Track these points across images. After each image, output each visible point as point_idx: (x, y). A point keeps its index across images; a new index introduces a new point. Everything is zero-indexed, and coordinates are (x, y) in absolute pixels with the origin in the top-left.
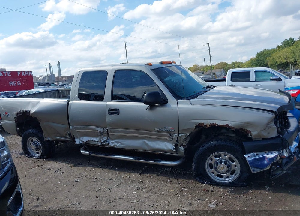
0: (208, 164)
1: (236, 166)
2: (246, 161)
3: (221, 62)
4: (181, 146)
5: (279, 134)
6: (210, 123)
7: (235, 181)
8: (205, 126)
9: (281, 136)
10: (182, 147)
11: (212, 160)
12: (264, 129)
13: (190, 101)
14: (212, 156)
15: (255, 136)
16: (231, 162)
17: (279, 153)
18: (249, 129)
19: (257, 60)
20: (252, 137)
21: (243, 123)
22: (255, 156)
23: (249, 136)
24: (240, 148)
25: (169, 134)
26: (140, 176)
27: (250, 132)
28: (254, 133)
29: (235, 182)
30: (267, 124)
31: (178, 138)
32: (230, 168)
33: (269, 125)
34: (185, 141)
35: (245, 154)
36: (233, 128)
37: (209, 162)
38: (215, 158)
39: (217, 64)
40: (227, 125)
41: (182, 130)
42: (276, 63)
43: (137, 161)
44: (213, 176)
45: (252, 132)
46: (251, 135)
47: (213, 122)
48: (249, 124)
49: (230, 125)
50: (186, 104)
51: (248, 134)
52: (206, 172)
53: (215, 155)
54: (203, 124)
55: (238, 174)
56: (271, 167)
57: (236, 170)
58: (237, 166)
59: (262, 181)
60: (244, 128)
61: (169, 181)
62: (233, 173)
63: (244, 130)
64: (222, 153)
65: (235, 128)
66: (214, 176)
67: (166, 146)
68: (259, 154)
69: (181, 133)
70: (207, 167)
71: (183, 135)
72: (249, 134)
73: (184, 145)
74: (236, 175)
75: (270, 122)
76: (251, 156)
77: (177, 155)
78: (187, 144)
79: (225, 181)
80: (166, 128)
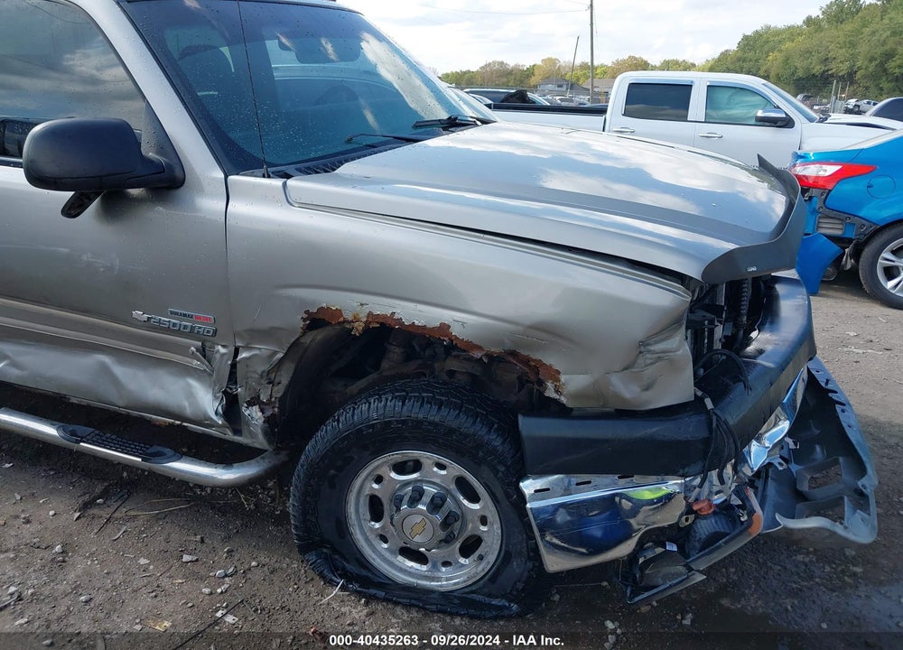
0: (362, 499)
1: (484, 521)
2: (525, 509)
3: (630, 57)
4: (250, 404)
5: (700, 393)
6: (366, 310)
7: (474, 588)
8: (345, 321)
9: (709, 404)
10: (256, 408)
11: (379, 480)
12: (626, 369)
13: (285, 185)
14: (382, 464)
15: (576, 396)
16: (465, 502)
17: (687, 489)
18: (551, 360)
19: (739, 60)
20: (563, 400)
21: (520, 328)
22: (567, 492)
23: (546, 394)
24: (503, 443)
25: (194, 345)
26: (78, 518)
27: (555, 375)
28: (572, 382)
29: (473, 592)
30: (643, 344)
31: (234, 366)
32: (457, 525)
33: (652, 348)
34: (270, 382)
35: (523, 477)
36: (471, 346)
37: (367, 492)
38: (393, 475)
39: (618, 61)
40: (444, 328)
41: (246, 331)
42: (793, 74)
43: (75, 446)
44: (384, 553)
45: (563, 378)
46: (557, 391)
47: (382, 307)
48: (549, 332)
49: (456, 331)
50: (264, 197)
51: (541, 383)
52: (351, 535)
53: (393, 462)
54: (339, 312)
55: (492, 558)
56: (640, 547)
57: (485, 537)
58: (490, 519)
59: (605, 584)
60: (524, 353)
61: (186, 558)
62: (471, 546)
63: (526, 361)
64: (427, 458)
65: (479, 348)
66: (387, 555)
67: (190, 395)
68: (589, 482)
69: (247, 348)
70: (356, 510)
71: (256, 355)
72: (550, 385)
73: (264, 398)
74: (481, 558)
75: (666, 328)
76: (548, 489)
77: (237, 439)
78: (279, 395)
79: (433, 579)
80: (172, 313)
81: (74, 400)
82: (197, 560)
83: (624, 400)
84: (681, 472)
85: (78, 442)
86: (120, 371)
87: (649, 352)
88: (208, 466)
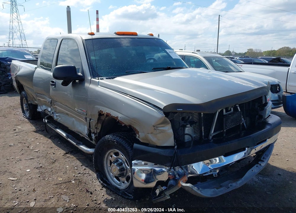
0: (108, 161)
2: (132, 168)
4: (93, 133)
5: (175, 144)
7: (125, 190)
8: (103, 114)
9: (176, 147)
11: (111, 156)
12: (152, 133)
13: (99, 81)
14: (112, 152)
15: (142, 139)
18: (137, 128)
20: (140, 140)
21: (130, 119)
23: (137, 138)
25: (84, 117)
26: (63, 155)
27: (138, 133)
28: (141, 135)
31: (90, 123)
34: (96, 128)
36: (122, 122)
37: (109, 159)
38: (114, 156)
40: (117, 117)
45: (140, 133)
46: (139, 137)
47: (108, 111)
48: (136, 121)
49: (119, 118)
50: (96, 84)
51: (135, 134)
53: (114, 152)
54: (103, 112)
60: (133, 126)
63: (134, 128)
66: (112, 177)
68: (147, 164)
69: (92, 119)
70: (106, 163)
71: (93, 121)
72: (137, 135)
73: (95, 132)
75: (159, 125)
76: (137, 164)
77: (91, 141)
78: (99, 132)
79: (120, 186)
80: (80, 109)
81: (69, 129)
82: (77, 169)
83: (152, 141)
84: (165, 165)
85: (68, 138)
86: (76, 122)
87: (158, 129)
88: (87, 148)
